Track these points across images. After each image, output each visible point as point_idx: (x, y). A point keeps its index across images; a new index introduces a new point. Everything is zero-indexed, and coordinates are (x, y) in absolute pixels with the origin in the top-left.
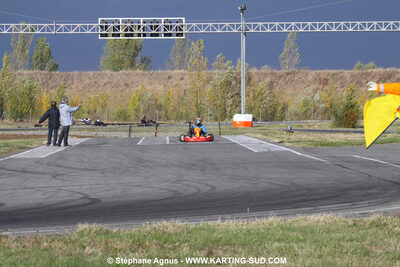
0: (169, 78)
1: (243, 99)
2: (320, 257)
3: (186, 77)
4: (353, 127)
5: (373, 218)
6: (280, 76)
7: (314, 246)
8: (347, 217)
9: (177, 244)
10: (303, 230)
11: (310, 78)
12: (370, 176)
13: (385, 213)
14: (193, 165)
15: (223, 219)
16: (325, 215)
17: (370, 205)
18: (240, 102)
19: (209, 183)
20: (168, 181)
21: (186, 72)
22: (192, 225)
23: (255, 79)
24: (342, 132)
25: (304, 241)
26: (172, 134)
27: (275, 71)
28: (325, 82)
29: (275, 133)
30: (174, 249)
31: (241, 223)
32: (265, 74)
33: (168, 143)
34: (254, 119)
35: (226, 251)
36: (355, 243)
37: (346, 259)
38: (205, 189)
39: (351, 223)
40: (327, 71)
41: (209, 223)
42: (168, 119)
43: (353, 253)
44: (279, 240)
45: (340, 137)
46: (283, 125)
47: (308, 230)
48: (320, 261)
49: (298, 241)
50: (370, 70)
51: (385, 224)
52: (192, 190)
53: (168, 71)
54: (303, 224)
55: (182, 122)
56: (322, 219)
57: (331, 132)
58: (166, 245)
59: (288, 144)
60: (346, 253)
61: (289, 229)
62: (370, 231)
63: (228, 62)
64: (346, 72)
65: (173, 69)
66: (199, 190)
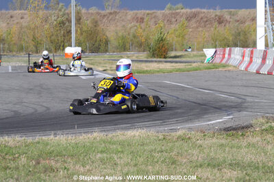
0: (11, 17)
1: (73, 35)
2: (136, 165)
3: (25, 16)
4: (165, 58)
5: (180, 133)
6: (104, 16)
7: (130, 157)
8: (158, 132)
9: (17, 155)
10: (122, 143)
11: (129, 17)
12: (178, 98)
13: (190, 129)
14: (31, 89)
15: (55, 135)
16: (140, 130)
17: (177, 122)
18: (71, 38)
19: (44, 104)
20: (10, 103)
21: (26, 12)
22: (30, 140)
23: (84, 18)
24: (156, 61)
25: (122, 152)
26: (14, 64)
27: (100, 11)
28: (142, 20)
29: (100, 63)
30: (14, 159)
31: (70, 138)
32: (92, 14)
33: (10, 71)
34: (82, 51)
35: (57, 161)
36: (164, 154)
37: (157, 168)
38: (40, 110)
39: (161, 137)
40: (143, 11)
41: (44, 138)
42: (10, 51)
43: (163, 162)
44: (102, 152)
45: (154, 66)
46: (106, 56)
47: (126, 144)
48: (136, 168)
49: (117, 152)
50: (178, 11)
51: (189, 138)
52: (30, 111)
53: (11, 11)
54: (121, 138)
55: (22, 54)
56: (137, 134)
57: (146, 61)
58: (7, 157)
59: (110, 72)
60: (157, 162)
61: (110, 143)
62: (176, 143)
63: (61, 4)
64: (159, 12)
65: (15, 9)
66: (36, 111)
